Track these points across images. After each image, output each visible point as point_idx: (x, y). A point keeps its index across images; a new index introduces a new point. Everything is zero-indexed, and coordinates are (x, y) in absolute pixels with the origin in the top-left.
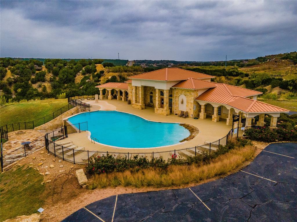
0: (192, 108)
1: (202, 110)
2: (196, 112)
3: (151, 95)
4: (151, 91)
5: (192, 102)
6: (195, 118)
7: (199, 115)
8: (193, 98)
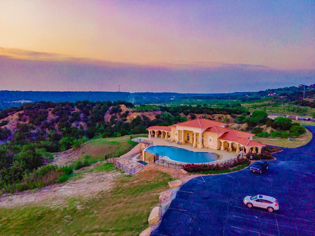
0: (217, 144)
1: (222, 145)
2: (218, 146)
3: (188, 135)
4: (188, 133)
5: (216, 140)
6: (218, 150)
7: (220, 148)
8: (217, 138)
